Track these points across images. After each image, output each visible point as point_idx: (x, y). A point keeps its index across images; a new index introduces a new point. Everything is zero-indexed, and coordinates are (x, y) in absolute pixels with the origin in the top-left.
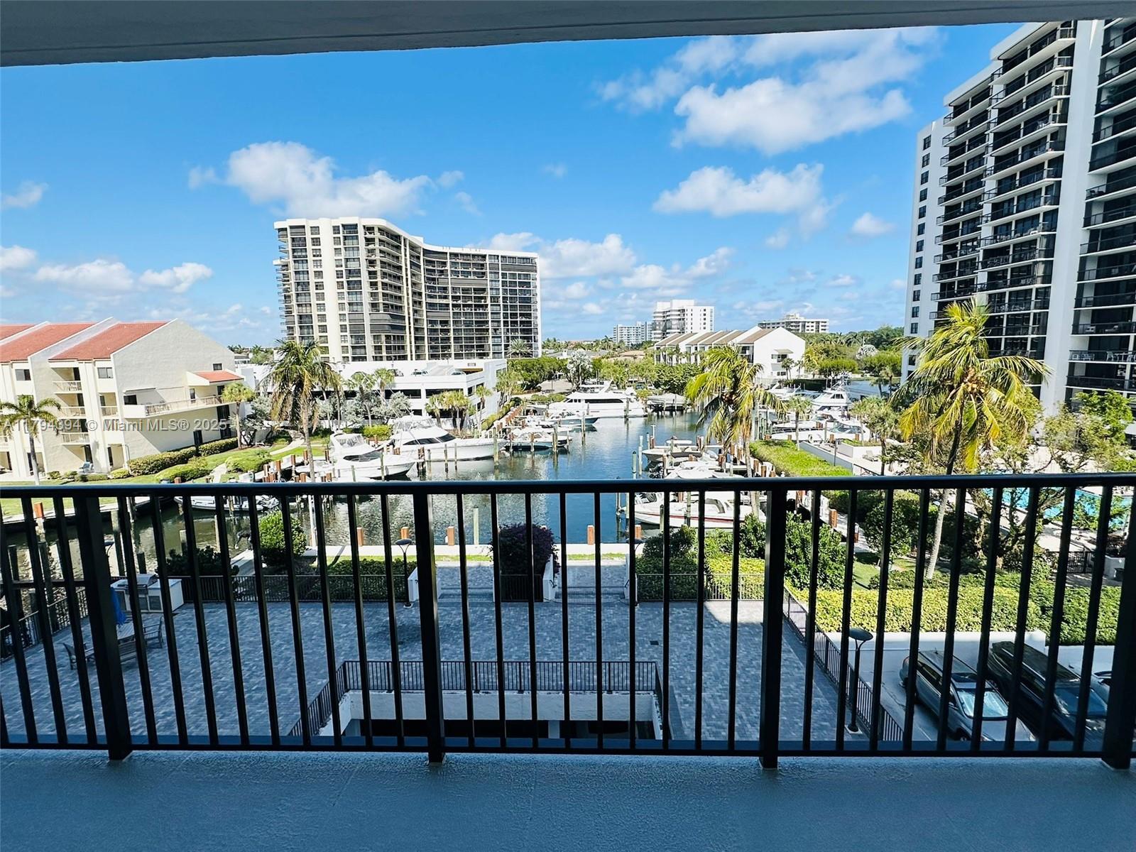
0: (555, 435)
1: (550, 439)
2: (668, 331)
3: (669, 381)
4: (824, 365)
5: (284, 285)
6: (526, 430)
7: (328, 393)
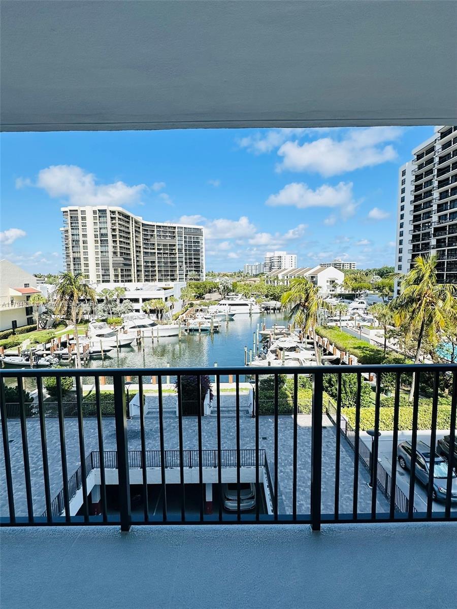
0: (212, 323)
1: (209, 325)
2: (272, 268)
3: (273, 294)
4: (354, 286)
5: (66, 241)
6: (197, 320)
7: (88, 300)
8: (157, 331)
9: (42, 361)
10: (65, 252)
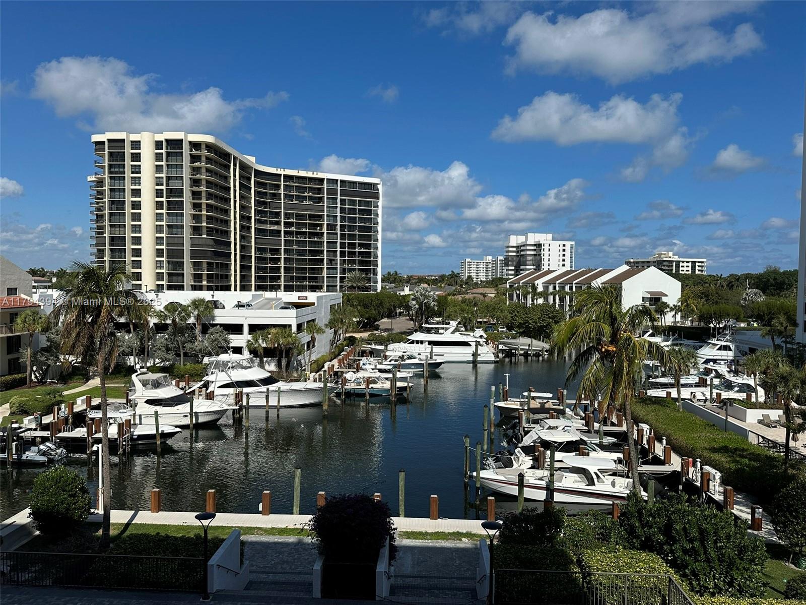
0: (394, 380)
1: (387, 385)
2: (521, 267)
3: (524, 324)
4: (703, 310)
5: (98, 203)
6: (361, 374)
7: (136, 326)
8: (277, 394)
9: (32, 455)
10: (95, 226)
